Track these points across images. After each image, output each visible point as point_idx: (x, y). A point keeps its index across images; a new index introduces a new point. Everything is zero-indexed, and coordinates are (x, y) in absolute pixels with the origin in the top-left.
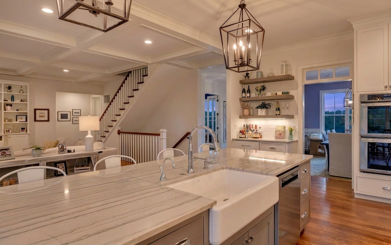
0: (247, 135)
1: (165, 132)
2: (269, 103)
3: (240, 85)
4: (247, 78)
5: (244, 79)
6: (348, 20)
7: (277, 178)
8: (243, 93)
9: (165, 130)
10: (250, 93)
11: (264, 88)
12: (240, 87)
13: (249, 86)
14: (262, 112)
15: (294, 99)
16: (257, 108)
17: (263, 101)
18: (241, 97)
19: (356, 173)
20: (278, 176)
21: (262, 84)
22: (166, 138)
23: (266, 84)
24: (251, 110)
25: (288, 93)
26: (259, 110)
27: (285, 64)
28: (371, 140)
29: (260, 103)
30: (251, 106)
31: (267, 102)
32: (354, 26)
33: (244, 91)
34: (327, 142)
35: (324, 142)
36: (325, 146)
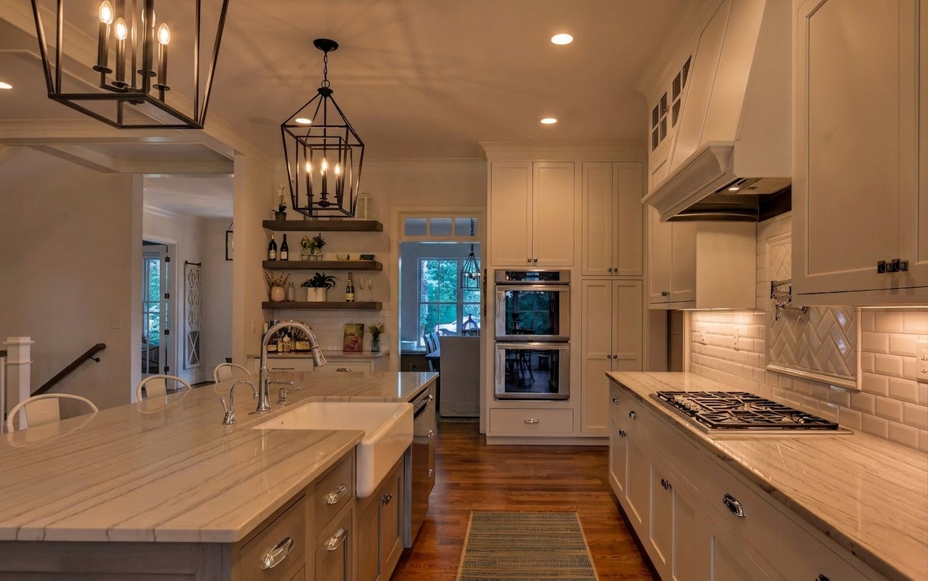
0: (280, 345)
1: (27, 344)
2: (331, 275)
3: (262, 232)
4: (281, 216)
5: (274, 218)
6: (480, 143)
7: (411, 405)
8: (270, 249)
9: (27, 340)
10: (287, 250)
11: (319, 243)
12: (262, 236)
13: (285, 236)
14: (317, 295)
15: (382, 270)
16: (306, 285)
17: (319, 272)
18: (266, 259)
19: (488, 402)
20: (411, 401)
21: (316, 234)
22: (29, 361)
23: (325, 236)
24: (291, 289)
25: (371, 257)
26: (311, 290)
27: (368, 199)
28: (510, 346)
29: (310, 276)
30: (290, 280)
31: (328, 274)
32: (488, 154)
33: (272, 245)
34: (437, 353)
35: (429, 355)
36: (430, 362)
